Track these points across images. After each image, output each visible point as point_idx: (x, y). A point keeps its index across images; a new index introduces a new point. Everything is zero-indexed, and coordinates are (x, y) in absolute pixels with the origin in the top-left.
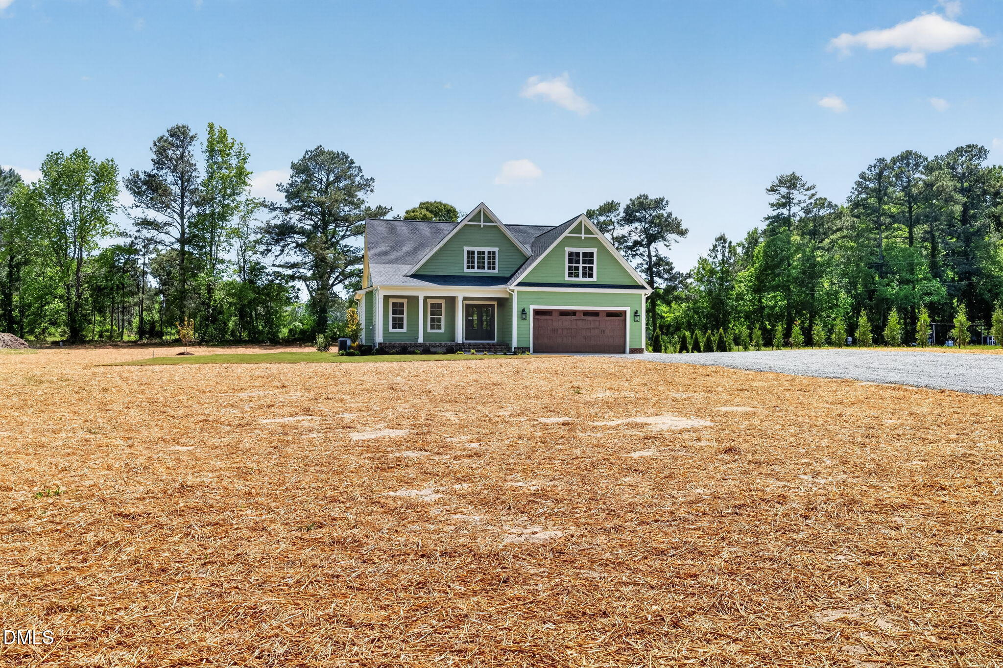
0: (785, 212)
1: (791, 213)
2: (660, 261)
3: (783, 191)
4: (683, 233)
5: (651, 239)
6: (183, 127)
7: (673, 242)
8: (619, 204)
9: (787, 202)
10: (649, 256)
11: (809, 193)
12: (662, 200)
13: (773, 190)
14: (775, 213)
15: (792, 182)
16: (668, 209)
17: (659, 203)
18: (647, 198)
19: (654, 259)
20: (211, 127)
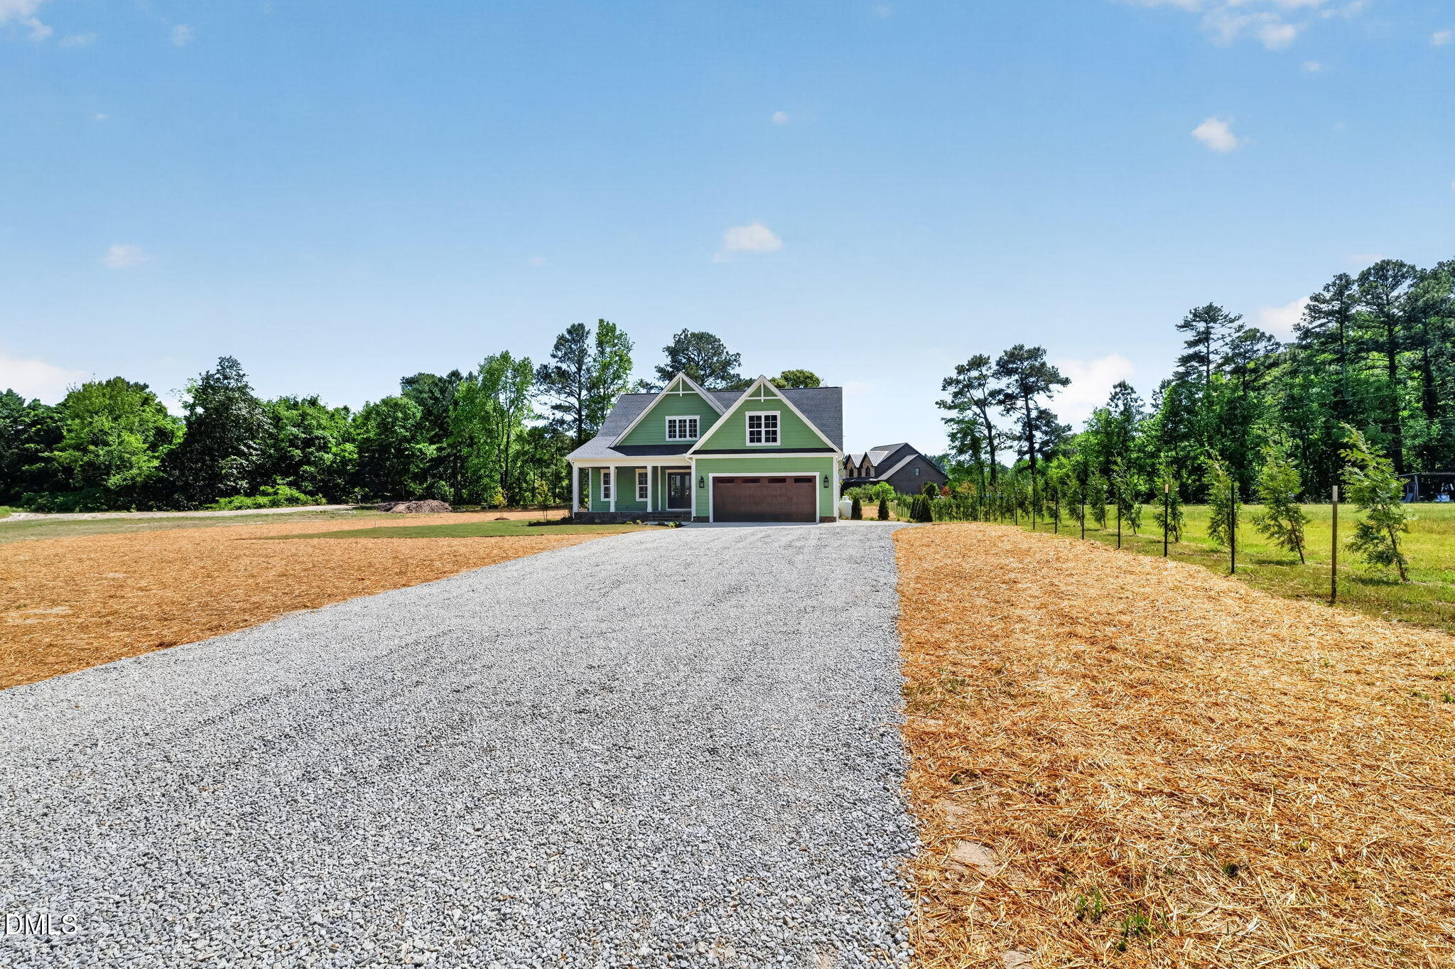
0: (1202, 348)
1: (1211, 350)
2: (1044, 414)
3: (1201, 326)
4: (1065, 382)
5: (1027, 390)
6: (579, 325)
7: (1054, 394)
8: (989, 358)
9: (1205, 337)
10: (1028, 409)
11: (1236, 324)
12: (1039, 349)
13: (1187, 325)
14: (1191, 351)
15: (1210, 314)
16: (1045, 358)
17: (1035, 353)
18: (1021, 347)
19: (1034, 414)
20: (601, 321)
